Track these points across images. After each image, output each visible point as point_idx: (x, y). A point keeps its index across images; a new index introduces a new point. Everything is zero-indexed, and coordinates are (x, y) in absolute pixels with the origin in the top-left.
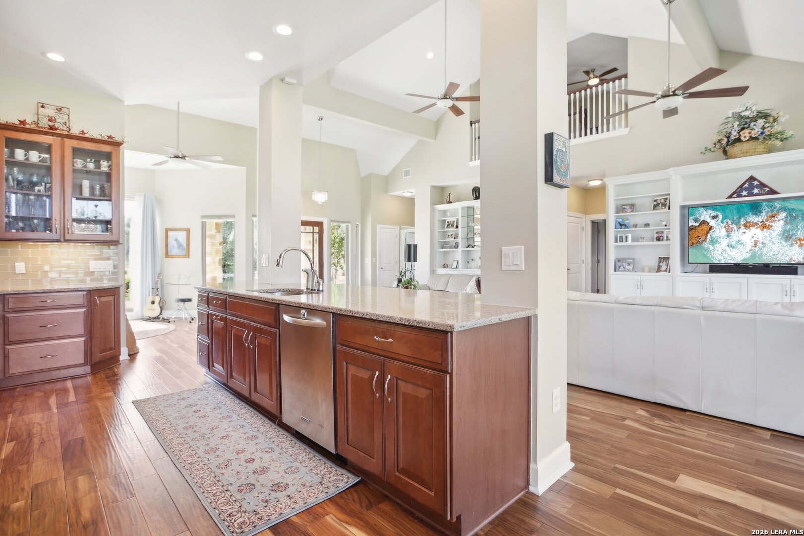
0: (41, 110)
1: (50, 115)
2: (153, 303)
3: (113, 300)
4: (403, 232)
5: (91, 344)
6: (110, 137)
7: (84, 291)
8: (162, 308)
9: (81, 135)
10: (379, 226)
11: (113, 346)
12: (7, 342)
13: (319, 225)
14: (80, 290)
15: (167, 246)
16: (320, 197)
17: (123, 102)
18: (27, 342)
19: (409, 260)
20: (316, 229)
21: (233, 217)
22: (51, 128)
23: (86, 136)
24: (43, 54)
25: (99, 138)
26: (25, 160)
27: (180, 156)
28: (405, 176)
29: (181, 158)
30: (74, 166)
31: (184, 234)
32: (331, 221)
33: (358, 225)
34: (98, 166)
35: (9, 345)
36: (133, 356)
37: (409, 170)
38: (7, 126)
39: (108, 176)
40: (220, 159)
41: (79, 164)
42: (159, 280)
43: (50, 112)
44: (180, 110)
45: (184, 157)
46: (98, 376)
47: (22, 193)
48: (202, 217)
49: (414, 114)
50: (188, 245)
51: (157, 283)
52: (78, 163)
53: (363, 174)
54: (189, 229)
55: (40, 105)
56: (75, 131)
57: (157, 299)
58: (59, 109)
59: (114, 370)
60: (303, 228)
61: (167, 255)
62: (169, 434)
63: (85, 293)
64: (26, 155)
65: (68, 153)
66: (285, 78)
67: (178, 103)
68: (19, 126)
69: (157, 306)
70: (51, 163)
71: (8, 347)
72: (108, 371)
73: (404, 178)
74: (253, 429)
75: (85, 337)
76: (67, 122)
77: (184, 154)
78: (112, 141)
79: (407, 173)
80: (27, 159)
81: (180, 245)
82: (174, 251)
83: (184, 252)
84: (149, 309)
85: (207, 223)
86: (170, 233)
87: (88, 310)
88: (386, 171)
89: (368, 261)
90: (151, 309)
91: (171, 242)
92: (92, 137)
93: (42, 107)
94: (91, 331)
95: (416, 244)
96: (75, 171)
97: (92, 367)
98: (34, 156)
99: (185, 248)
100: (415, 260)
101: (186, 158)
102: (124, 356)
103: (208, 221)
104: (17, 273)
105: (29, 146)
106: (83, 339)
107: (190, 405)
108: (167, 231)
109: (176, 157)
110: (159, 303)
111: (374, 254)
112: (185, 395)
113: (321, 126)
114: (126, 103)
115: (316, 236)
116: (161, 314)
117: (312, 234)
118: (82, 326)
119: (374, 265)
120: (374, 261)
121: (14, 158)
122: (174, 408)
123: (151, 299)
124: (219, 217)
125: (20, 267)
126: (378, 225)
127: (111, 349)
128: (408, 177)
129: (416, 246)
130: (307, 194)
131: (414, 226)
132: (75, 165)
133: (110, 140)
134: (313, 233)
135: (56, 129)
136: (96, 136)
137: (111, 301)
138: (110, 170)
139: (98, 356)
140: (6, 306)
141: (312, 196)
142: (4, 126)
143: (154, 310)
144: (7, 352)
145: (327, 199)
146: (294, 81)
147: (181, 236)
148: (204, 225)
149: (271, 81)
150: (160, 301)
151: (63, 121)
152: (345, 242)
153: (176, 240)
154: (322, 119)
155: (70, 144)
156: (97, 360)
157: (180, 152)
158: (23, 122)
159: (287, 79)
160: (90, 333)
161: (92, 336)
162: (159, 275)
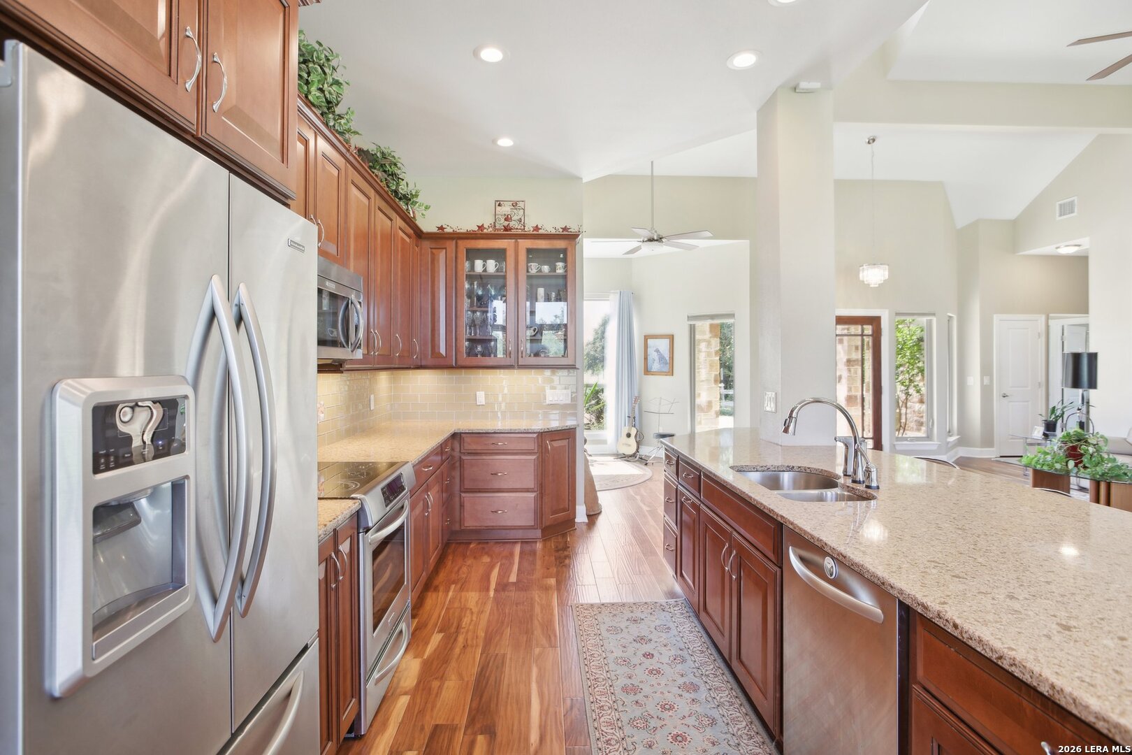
0: (498, 208)
1: (507, 213)
2: (629, 435)
3: (567, 444)
4: (1056, 325)
5: (542, 502)
6: (565, 229)
7: (534, 433)
8: (639, 444)
9: (535, 232)
10: (996, 318)
11: (567, 506)
12: (462, 489)
13: (875, 321)
14: (530, 431)
15: (646, 359)
16: (874, 276)
17: (582, 179)
18: (480, 491)
19: (1076, 383)
20: (868, 329)
21: (732, 316)
22: (506, 229)
23: (541, 232)
24: (494, 141)
25: (553, 232)
26: (483, 271)
27: (655, 238)
28: (1061, 215)
29: (657, 240)
30: (528, 271)
31: (666, 342)
32: (897, 314)
33: (950, 317)
34: (553, 269)
35: (465, 492)
36: (593, 517)
37: (1073, 202)
38: (469, 236)
39: (565, 277)
40: (708, 234)
41: (534, 268)
42: (637, 406)
43: (506, 209)
44: (654, 174)
45: (661, 238)
46: (548, 544)
47: (480, 311)
48: (689, 318)
49: (1090, 82)
50: (672, 358)
51: (633, 409)
52: (532, 267)
53: (961, 222)
54: (673, 336)
55: (497, 204)
56: (529, 228)
57: (633, 432)
58: (515, 205)
59: (567, 539)
60: (841, 329)
61: (647, 371)
62: (602, 694)
63: (535, 435)
64: (484, 265)
65: (523, 256)
66: (798, 84)
67: (652, 162)
68: (477, 232)
69: (632, 441)
70: (506, 272)
71: (463, 495)
72: (560, 539)
73: (1058, 218)
74: (729, 736)
75: (535, 492)
76: (523, 218)
77: (661, 234)
78: (567, 233)
79: (1067, 209)
80: (485, 270)
81: (661, 358)
82: (655, 366)
83: (666, 369)
84: (623, 444)
85: (696, 325)
86: (650, 342)
87: (538, 457)
88: (1012, 210)
89: (974, 381)
90: (626, 444)
91: (653, 355)
92: (546, 233)
93: (499, 205)
94: (541, 484)
95: (1092, 350)
96: (530, 277)
97: (544, 530)
98: (491, 265)
99: (668, 361)
100: (1093, 384)
101: (663, 240)
102: (581, 516)
103: (698, 324)
104: (478, 404)
105: (486, 254)
106: (532, 495)
107: (642, 639)
108: (646, 338)
109: (651, 240)
110: (636, 436)
111: (986, 370)
112: (638, 614)
113: (873, 153)
114: (584, 181)
115: (869, 340)
116: (637, 451)
117: (860, 338)
118: (532, 477)
119: (986, 392)
120: (986, 381)
121: (474, 271)
122: (619, 637)
123: (625, 431)
124: (712, 317)
125: (481, 397)
126: (995, 316)
127: (564, 510)
128: (1065, 217)
129: (1093, 357)
130: (849, 271)
131: (1088, 313)
132: (530, 270)
133: (565, 233)
134: (862, 335)
135: (510, 229)
136: (550, 230)
137: (565, 446)
138: (566, 271)
139: (550, 519)
140: (462, 449)
141: (859, 275)
142: (465, 236)
143: (629, 445)
144: (462, 499)
145: (887, 277)
146: (816, 85)
147: (663, 345)
148: (692, 330)
149: (774, 95)
150: (637, 434)
151: (519, 217)
152: (925, 345)
153: (657, 351)
154: (874, 140)
155: (525, 244)
156: (548, 524)
157: (656, 232)
158: (481, 228)
159: (804, 85)
160: (541, 489)
161: (543, 491)
162: (636, 399)
